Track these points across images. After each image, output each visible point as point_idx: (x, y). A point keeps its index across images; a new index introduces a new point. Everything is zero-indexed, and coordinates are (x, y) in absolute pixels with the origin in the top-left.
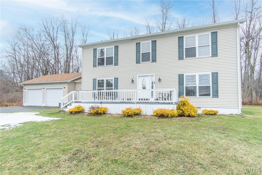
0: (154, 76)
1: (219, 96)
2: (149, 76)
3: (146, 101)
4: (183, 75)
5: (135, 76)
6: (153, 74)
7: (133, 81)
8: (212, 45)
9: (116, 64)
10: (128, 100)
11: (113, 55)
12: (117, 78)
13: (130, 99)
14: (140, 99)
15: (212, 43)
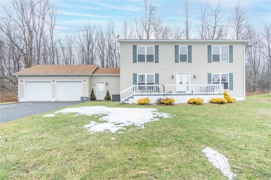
0: (190, 73)
1: (233, 89)
2: (185, 73)
3: (182, 93)
4: (211, 74)
5: (174, 73)
6: (189, 72)
7: (172, 77)
8: (230, 54)
9: (157, 61)
10: (170, 92)
11: (153, 54)
12: (158, 74)
13: (172, 92)
14: (177, 92)
15: (230, 53)
